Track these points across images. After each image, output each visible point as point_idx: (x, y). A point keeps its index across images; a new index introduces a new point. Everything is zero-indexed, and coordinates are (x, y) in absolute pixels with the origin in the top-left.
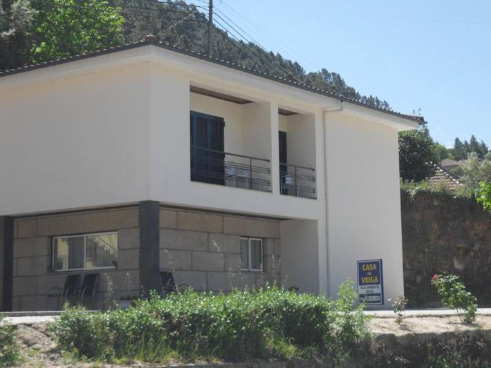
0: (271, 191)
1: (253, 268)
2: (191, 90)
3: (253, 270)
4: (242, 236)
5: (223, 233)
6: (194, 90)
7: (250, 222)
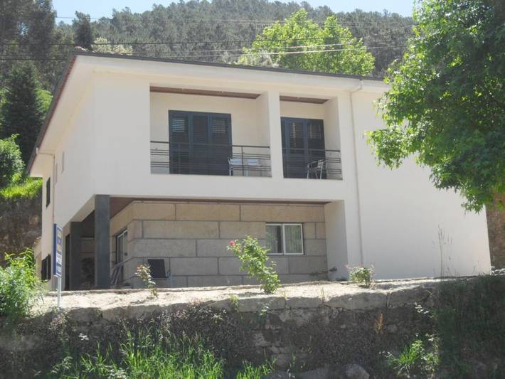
0: (271, 176)
1: (287, 252)
2: (151, 91)
3: (288, 254)
4: (267, 223)
5: (240, 220)
6: (154, 89)
7: (278, 208)
